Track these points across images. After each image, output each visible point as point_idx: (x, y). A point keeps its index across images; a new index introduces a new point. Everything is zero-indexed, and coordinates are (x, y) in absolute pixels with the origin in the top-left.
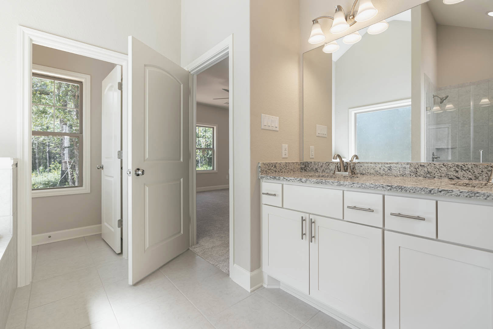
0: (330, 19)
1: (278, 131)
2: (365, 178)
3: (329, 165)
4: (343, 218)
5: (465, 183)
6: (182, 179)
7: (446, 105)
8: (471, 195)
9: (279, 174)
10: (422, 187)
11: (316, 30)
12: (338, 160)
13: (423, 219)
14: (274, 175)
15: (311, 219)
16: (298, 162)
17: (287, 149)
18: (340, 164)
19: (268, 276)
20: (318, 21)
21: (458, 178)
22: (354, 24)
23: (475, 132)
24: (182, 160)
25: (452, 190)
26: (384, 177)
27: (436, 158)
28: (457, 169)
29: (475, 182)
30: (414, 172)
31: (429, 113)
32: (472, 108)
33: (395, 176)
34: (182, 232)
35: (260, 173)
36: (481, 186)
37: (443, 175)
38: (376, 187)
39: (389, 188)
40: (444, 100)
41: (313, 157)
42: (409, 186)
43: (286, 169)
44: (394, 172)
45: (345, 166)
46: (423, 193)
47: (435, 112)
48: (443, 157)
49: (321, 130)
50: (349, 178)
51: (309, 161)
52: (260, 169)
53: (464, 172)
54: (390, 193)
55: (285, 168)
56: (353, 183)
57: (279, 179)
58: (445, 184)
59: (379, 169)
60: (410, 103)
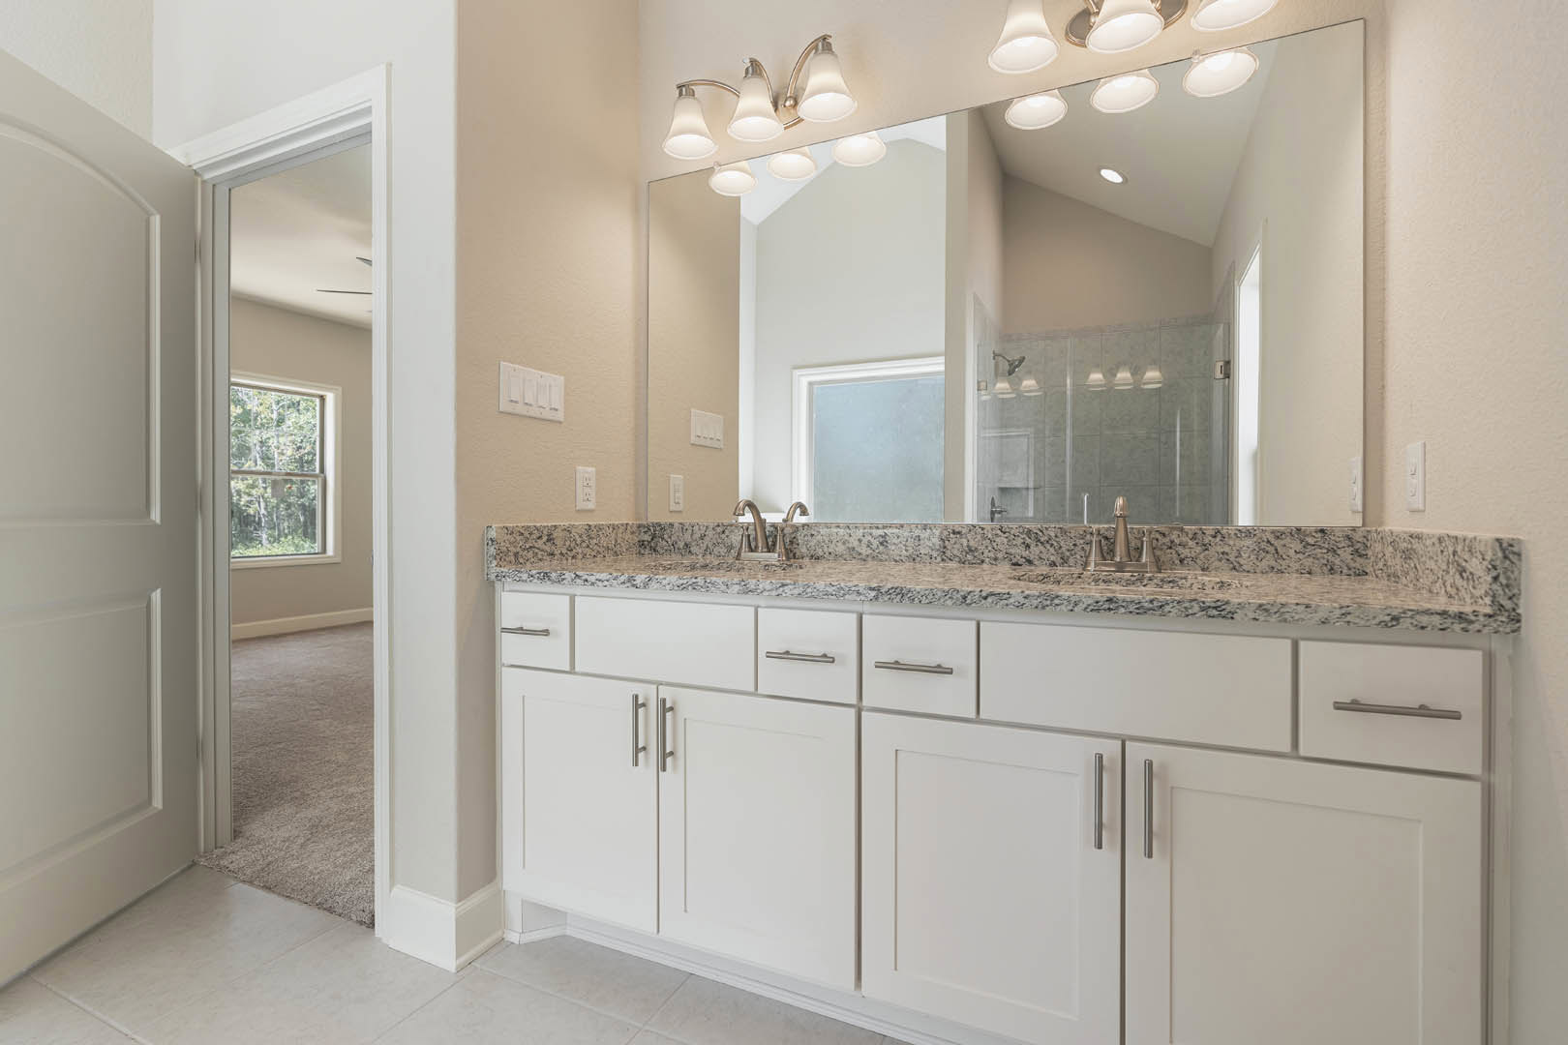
0: (731, 93)
1: (560, 422)
2: (820, 568)
3: (723, 532)
4: (756, 689)
5: (1040, 573)
6: (159, 591)
7: (1021, 380)
8: (1046, 603)
9: (565, 562)
10: (946, 588)
11: (688, 117)
12: (748, 518)
13: (950, 672)
14: (546, 566)
15: (664, 701)
16: (630, 523)
17: (592, 483)
18: (755, 530)
19: (523, 902)
20: (693, 91)
21: (1030, 562)
22: (795, 124)
23: (1075, 448)
24: (156, 515)
25: (1008, 594)
26: (870, 563)
27: (1000, 512)
28: (1028, 541)
29: (1060, 571)
30: (938, 550)
31: (984, 398)
32: (1068, 392)
33: (896, 561)
34: (158, 803)
35: (495, 563)
36: (1071, 581)
37: (1000, 555)
38: (841, 594)
39: (873, 593)
40: (1017, 366)
41: (679, 508)
42: (918, 588)
43: (588, 546)
44: (894, 550)
45: (769, 536)
46: (949, 602)
47: (1001, 396)
48: (1014, 510)
49: (705, 426)
50: (779, 571)
51: (664, 520)
52: (492, 549)
53: (1041, 548)
54: (877, 607)
55: (584, 545)
56: (783, 585)
57: (560, 580)
58: (997, 577)
59: (857, 543)
60: (942, 368)
